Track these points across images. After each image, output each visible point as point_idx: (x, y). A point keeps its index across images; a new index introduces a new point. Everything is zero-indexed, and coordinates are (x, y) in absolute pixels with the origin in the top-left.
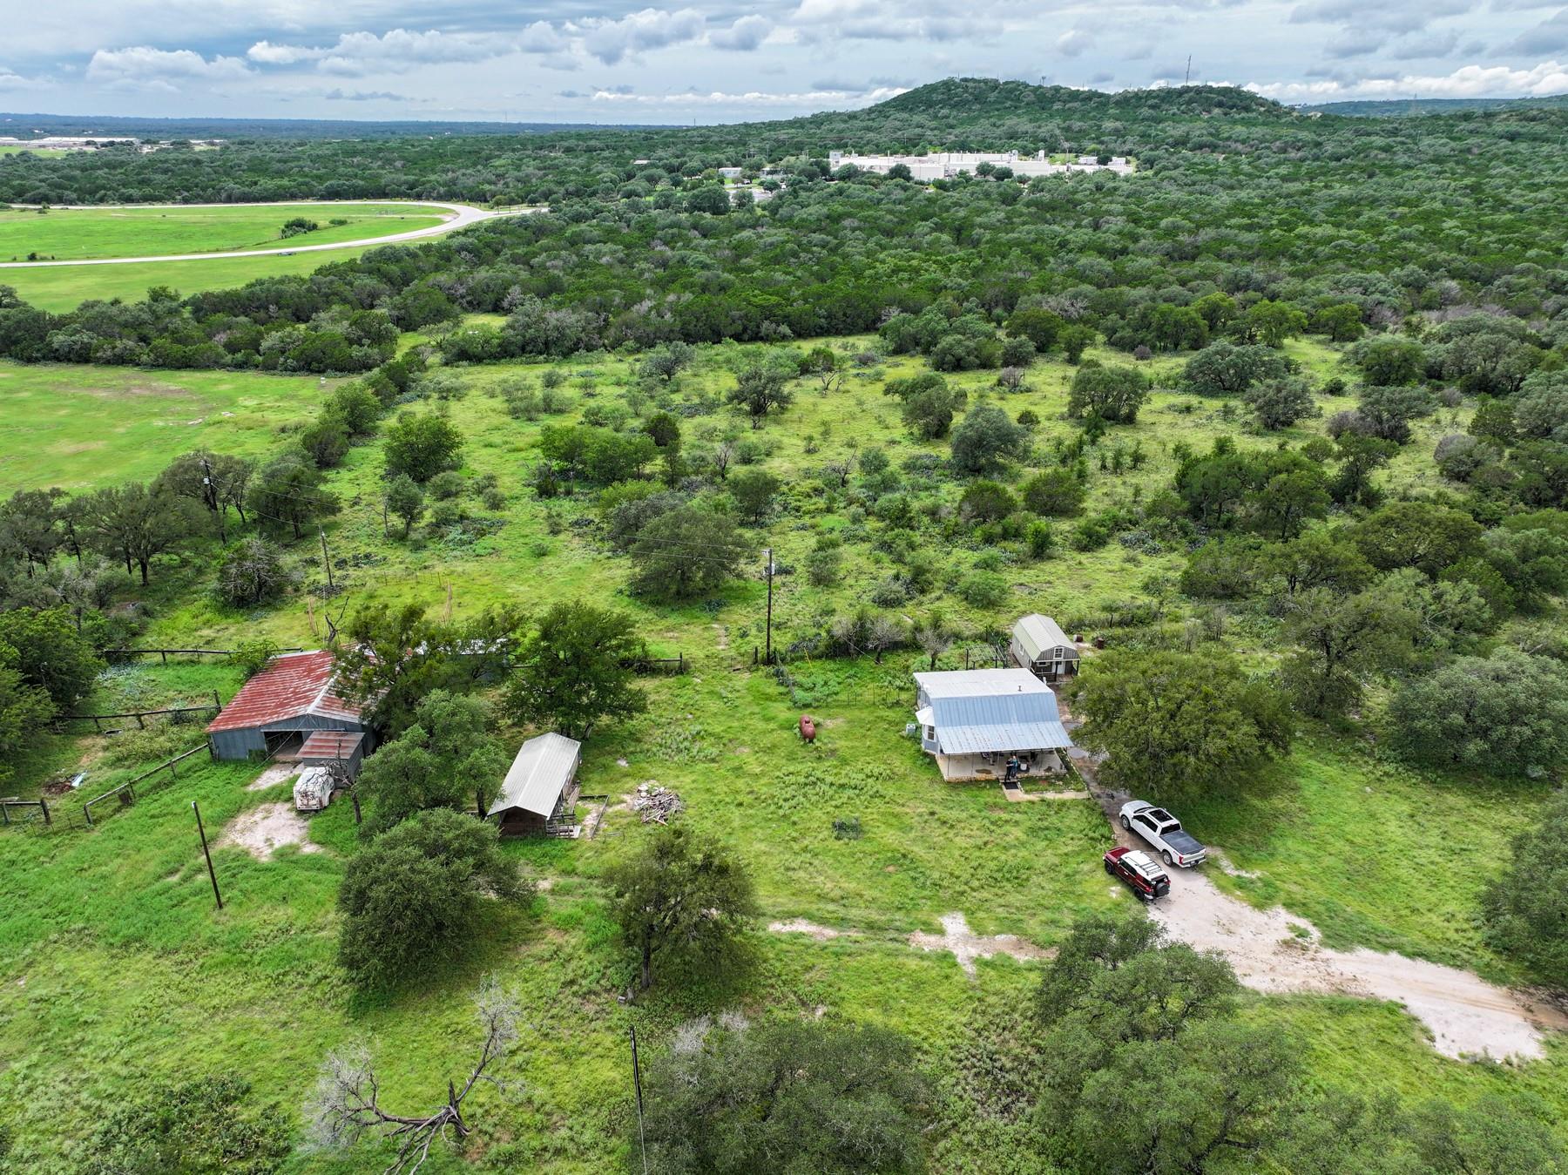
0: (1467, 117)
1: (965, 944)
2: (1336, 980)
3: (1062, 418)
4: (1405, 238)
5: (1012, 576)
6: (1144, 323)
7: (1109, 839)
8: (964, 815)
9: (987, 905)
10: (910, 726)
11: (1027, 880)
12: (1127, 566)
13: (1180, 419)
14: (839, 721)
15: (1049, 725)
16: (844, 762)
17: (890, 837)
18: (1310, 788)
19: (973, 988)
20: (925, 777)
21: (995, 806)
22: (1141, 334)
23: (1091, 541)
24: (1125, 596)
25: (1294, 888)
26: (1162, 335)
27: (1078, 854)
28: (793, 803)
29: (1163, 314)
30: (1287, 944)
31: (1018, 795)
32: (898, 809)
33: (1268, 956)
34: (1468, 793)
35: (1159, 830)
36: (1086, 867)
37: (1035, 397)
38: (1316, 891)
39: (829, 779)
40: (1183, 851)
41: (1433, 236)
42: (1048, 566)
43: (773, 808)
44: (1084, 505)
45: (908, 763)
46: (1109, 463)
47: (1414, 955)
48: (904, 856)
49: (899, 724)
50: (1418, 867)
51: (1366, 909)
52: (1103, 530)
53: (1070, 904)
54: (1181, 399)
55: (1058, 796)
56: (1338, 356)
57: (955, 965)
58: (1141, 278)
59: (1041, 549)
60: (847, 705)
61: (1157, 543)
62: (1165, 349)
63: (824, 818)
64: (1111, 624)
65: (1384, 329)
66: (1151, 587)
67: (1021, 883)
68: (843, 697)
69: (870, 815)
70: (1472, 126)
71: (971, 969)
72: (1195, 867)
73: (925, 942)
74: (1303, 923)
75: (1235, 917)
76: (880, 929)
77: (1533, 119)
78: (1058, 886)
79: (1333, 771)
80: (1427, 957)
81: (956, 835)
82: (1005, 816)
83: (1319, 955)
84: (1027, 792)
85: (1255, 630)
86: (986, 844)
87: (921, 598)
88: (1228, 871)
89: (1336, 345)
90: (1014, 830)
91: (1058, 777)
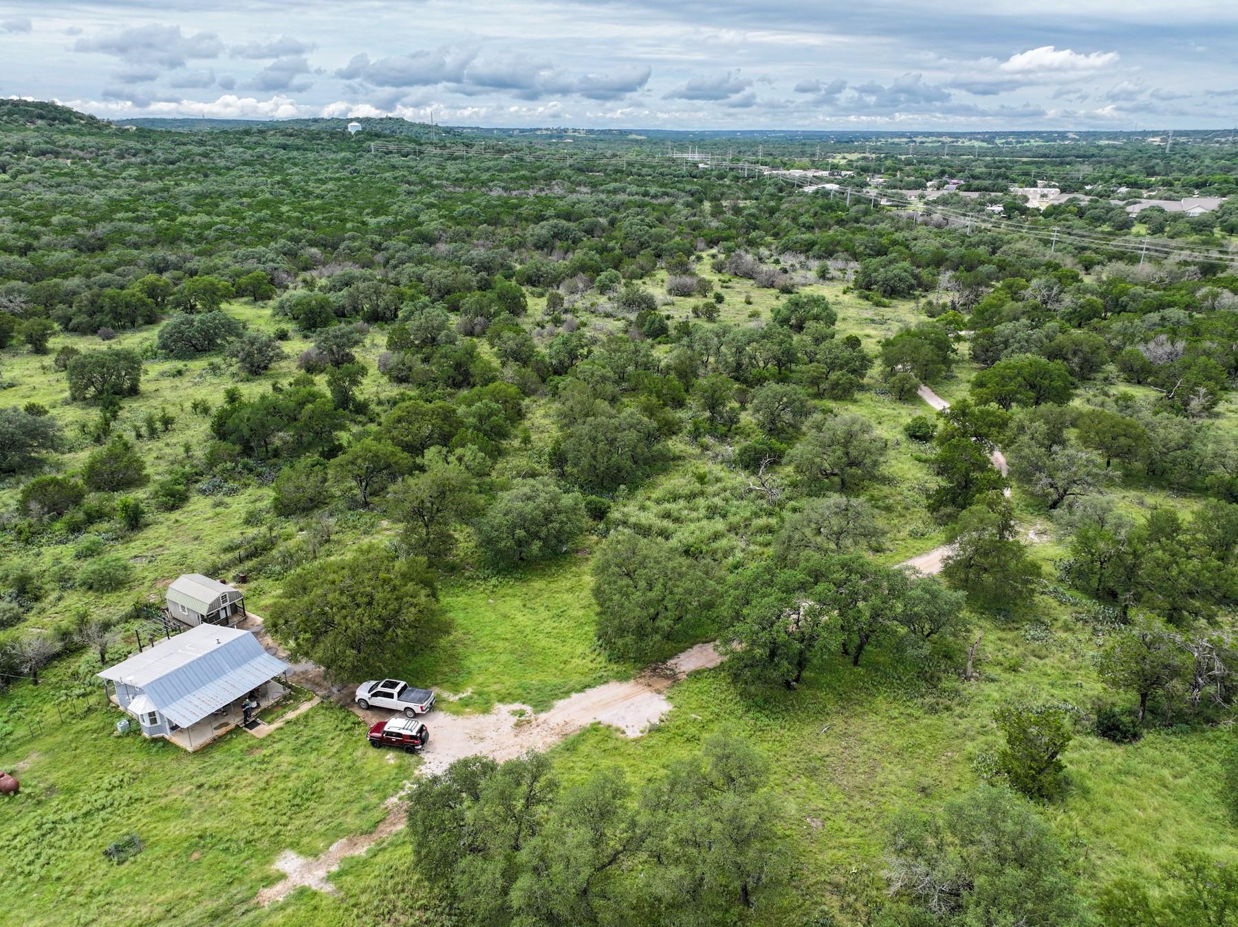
0: (247, 133)
1: (310, 871)
2: (557, 731)
3: (66, 403)
4: (261, 220)
5: (121, 553)
6: (94, 308)
7: (359, 723)
8: (231, 771)
9: (305, 830)
10: (121, 724)
11: (322, 790)
12: (218, 510)
13: (177, 381)
14: (34, 757)
15: (259, 659)
16: (71, 791)
17: (175, 829)
18: (459, 617)
19: (343, 900)
20: (169, 760)
21: (251, 749)
22: (98, 318)
23: (174, 499)
24: (235, 535)
25: (497, 687)
26: (117, 316)
27: (345, 747)
28: (42, 860)
29: (112, 298)
30: (518, 725)
31: (263, 729)
32: (163, 801)
33: (513, 740)
34: (542, 576)
35: (396, 695)
36: (359, 753)
37: (24, 389)
38: (509, 682)
39: (68, 816)
40: (420, 701)
41: (278, 217)
42: (149, 533)
43: (20, 879)
44: (145, 472)
45: (142, 757)
46: (144, 431)
47: (584, 688)
48: (200, 837)
49: (108, 727)
50: (549, 634)
51: (542, 676)
52: (181, 488)
53: (366, 788)
54: (169, 366)
55: (298, 712)
56: (268, 312)
57: (315, 894)
58: (64, 270)
59: (135, 520)
60: (34, 737)
61: (231, 484)
62: (124, 328)
63: (90, 854)
64: (241, 560)
65: (287, 287)
66: (252, 519)
67: (319, 796)
68: (21, 732)
69: (138, 822)
70: (254, 139)
71: (329, 887)
72: (432, 708)
73: (275, 894)
74: (517, 706)
75: (477, 727)
76: (226, 912)
77: (291, 135)
78: (348, 780)
79: (463, 599)
80: (588, 686)
81: (236, 791)
82: (267, 752)
83: (540, 721)
84: (269, 723)
85: (350, 524)
86: (267, 783)
87: (38, 605)
88: (451, 699)
89: (260, 303)
90: (282, 758)
91: (286, 698)
